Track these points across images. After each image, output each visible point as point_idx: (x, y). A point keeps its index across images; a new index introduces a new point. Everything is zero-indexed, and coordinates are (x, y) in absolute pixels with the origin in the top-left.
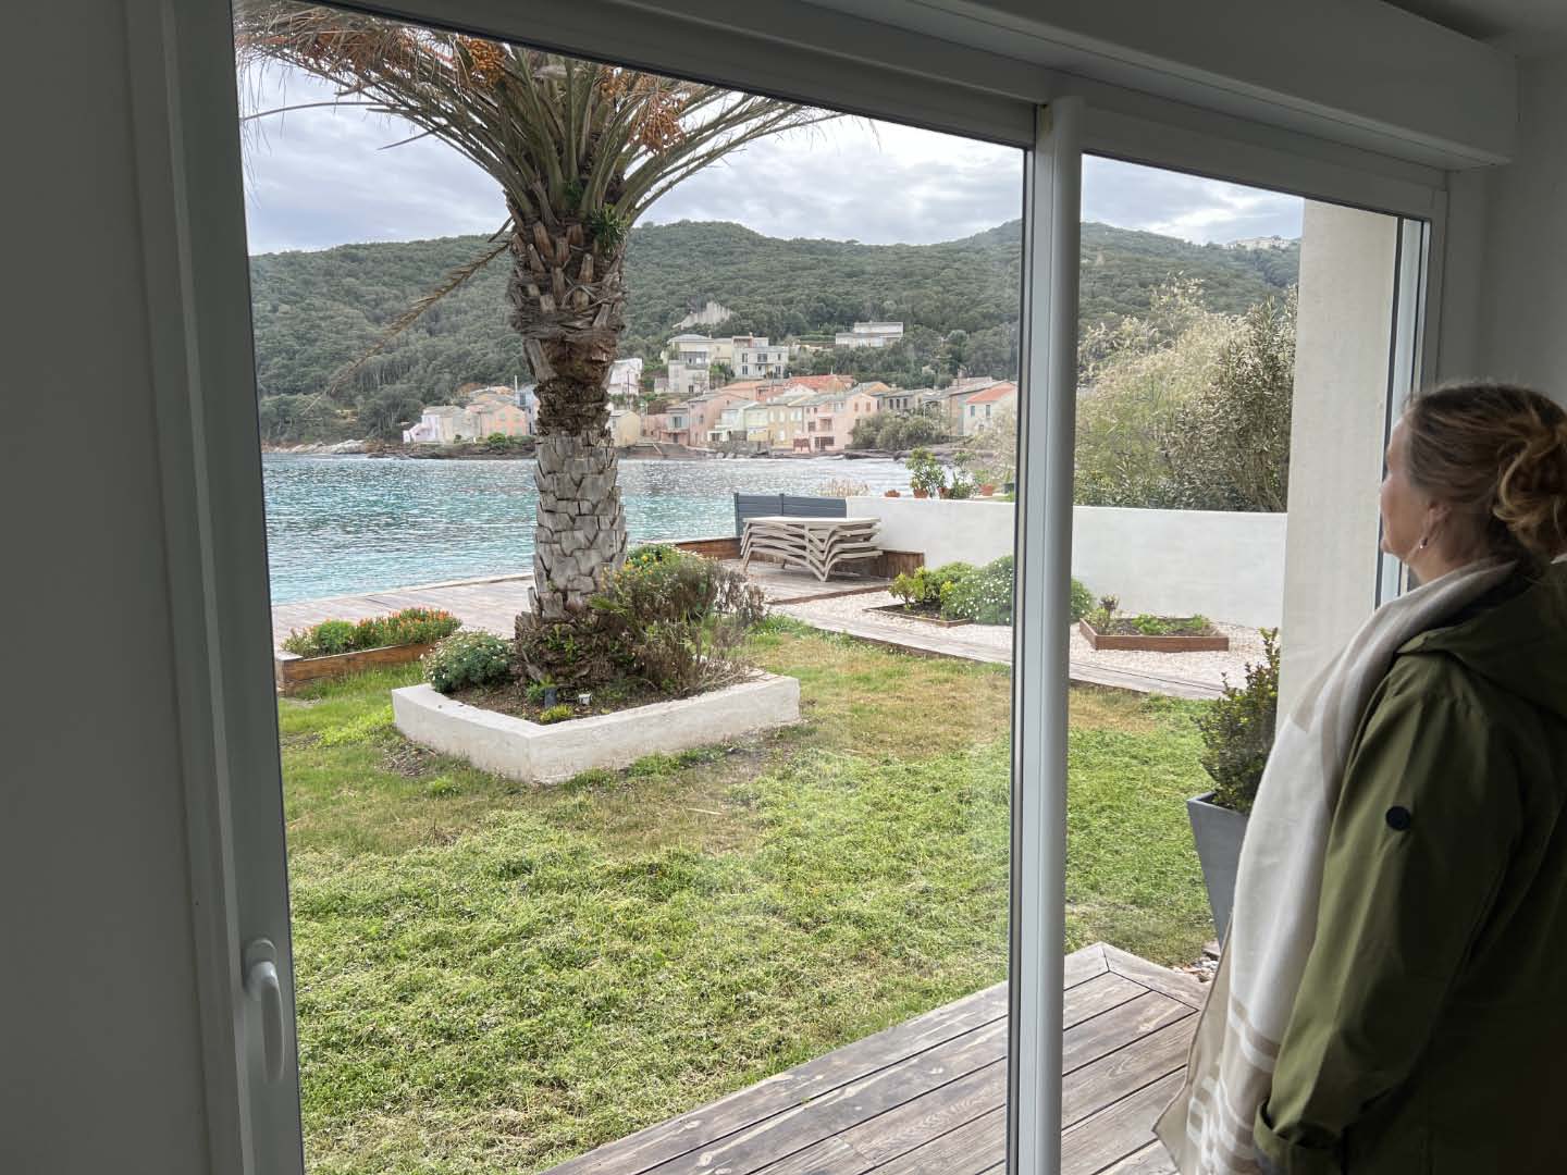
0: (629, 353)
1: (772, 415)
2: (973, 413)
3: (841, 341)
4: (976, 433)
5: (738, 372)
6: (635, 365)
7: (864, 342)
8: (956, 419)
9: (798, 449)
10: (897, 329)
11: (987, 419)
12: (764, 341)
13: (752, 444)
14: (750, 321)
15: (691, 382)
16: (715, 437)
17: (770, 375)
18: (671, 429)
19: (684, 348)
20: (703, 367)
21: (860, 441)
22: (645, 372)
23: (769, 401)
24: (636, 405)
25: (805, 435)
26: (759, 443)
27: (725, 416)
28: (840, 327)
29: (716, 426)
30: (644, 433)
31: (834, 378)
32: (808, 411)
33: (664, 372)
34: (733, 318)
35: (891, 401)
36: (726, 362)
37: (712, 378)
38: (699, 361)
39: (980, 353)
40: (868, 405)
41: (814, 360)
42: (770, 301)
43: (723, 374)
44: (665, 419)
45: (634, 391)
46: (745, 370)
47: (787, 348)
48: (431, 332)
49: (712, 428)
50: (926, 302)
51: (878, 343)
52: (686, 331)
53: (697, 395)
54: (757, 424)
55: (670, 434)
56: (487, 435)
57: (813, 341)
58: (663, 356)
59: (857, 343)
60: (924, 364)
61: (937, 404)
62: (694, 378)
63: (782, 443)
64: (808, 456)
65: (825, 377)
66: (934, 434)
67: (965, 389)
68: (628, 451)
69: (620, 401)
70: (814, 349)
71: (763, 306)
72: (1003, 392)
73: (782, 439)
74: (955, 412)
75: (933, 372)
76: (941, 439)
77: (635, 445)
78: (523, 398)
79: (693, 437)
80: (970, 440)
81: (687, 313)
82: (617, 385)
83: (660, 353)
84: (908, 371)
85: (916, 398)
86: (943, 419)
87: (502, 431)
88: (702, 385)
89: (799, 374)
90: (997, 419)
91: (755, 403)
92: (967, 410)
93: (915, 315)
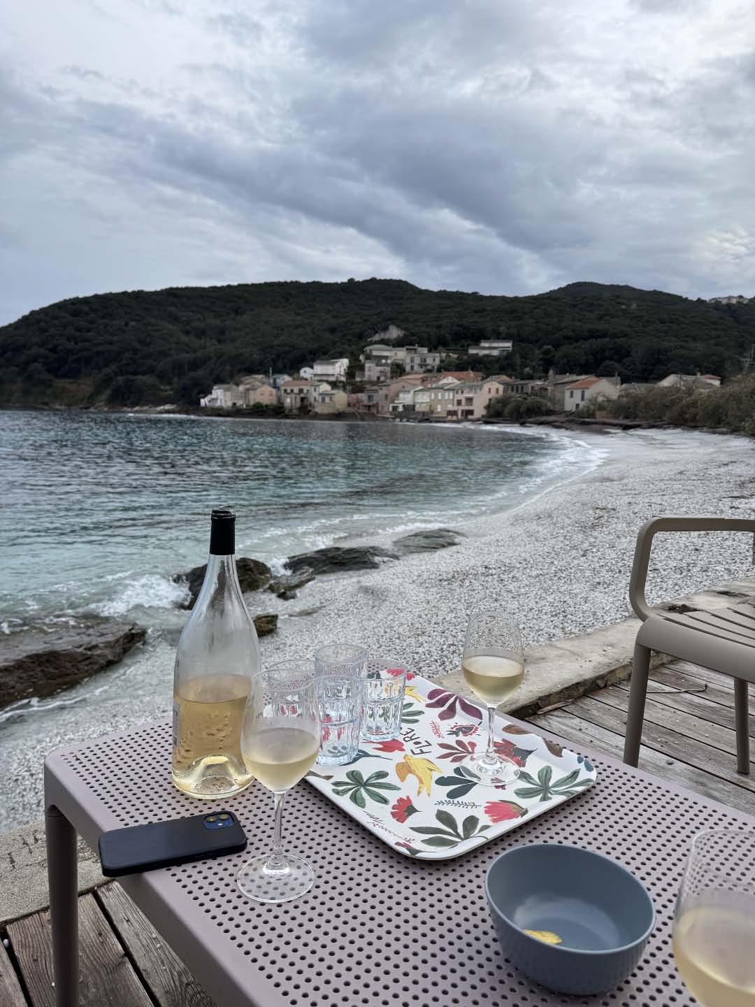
0: (341, 356)
1: (433, 395)
2: (572, 396)
3: (472, 351)
4: (574, 409)
5: (408, 368)
6: (344, 363)
7: (486, 352)
8: (559, 401)
9: (450, 418)
10: (508, 345)
11: (583, 399)
12: (425, 350)
13: (418, 413)
14: (415, 338)
15: (378, 374)
16: (395, 408)
17: (429, 371)
18: (366, 402)
19: (375, 353)
20: (386, 365)
21: (492, 411)
22: (349, 368)
23: (429, 386)
24: (344, 390)
25: (455, 408)
26: (423, 413)
27: (401, 395)
28: (470, 343)
29: (396, 402)
30: (349, 405)
31: (471, 374)
32: (457, 393)
33: (362, 368)
34: (405, 336)
35: (513, 388)
36: (401, 362)
37: (392, 372)
38: (384, 361)
39: (565, 360)
40: (497, 390)
41: (457, 362)
42: (428, 326)
43: (398, 370)
44: (363, 397)
45: (343, 379)
46: (412, 367)
47: (438, 355)
48: (220, 341)
49: (393, 402)
50: (527, 328)
51: (495, 353)
52: (376, 343)
53: (383, 382)
54: (423, 400)
55: (365, 406)
56: (252, 403)
57: (454, 351)
58: (362, 357)
59: (482, 353)
60: (526, 367)
61: (546, 389)
62: (381, 372)
63: (439, 413)
64: (458, 422)
65: (465, 373)
66: (544, 409)
67: (565, 381)
68: (338, 416)
69: (334, 385)
70: (456, 356)
71: (423, 329)
72: (594, 382)
73: (439, 410)
74: (558, 395)
75: (531, 372)
76: (550, 412)
77: (343, 413)
78: (275, 380)
79: (380, 408)
80: (572, 413)
81: (376, 332)
82: (333, 375)
83: (359, 355)
84: (515, 371)
85: (530, 386)
86: (550, 400)
87: (262, 401)
88: (385, 376)
89: (447, 370)
90: (590, 400)
91: (421, 388)
92: (568, 394)
93: (518, 335)
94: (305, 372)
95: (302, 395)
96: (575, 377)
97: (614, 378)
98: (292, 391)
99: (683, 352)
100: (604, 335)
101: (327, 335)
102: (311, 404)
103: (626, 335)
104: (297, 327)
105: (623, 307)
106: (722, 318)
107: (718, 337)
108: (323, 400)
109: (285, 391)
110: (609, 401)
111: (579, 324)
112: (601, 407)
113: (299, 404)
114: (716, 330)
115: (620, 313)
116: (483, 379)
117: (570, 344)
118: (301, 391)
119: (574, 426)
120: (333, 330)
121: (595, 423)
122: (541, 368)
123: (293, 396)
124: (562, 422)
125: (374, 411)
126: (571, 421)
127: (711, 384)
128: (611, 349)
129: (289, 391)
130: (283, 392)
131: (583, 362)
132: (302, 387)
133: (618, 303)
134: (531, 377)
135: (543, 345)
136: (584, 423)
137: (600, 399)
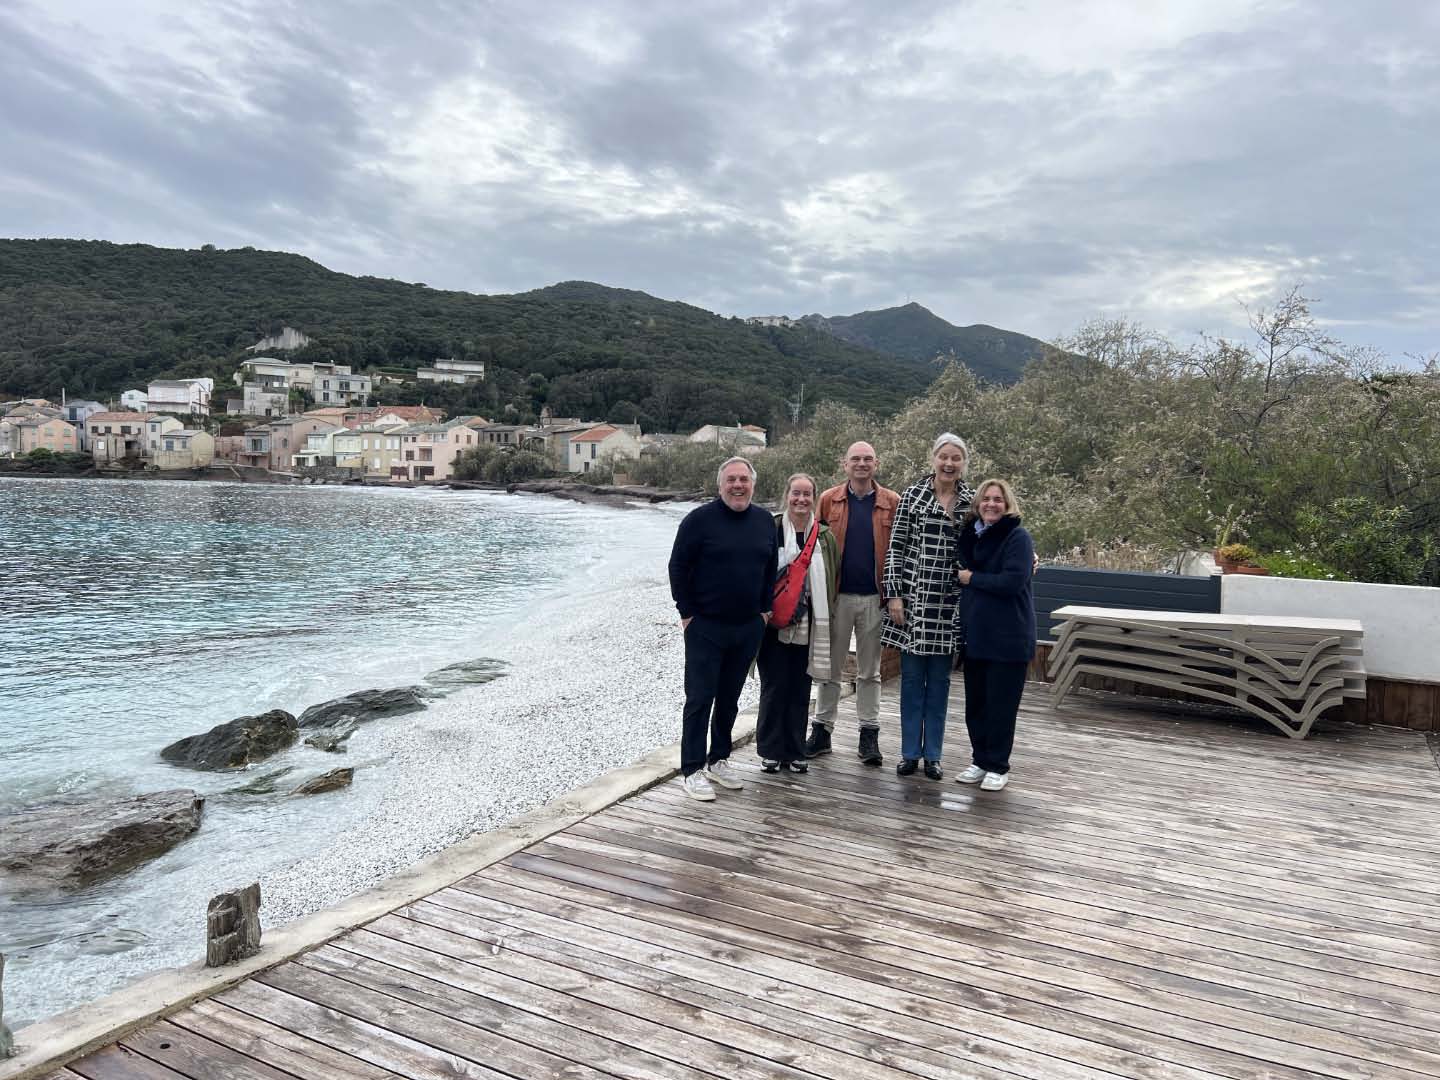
0: (198, 372)
1: (366, 442)
2: (578, 451)
3: (422, 375)
4: (583, 471)
5: (319, 397)
6: (206, 384)
7: (445, 377)
8: (561, 456)
9: (395, 478)
10: (481, 368)
11: (593, 457)
12: (347, 370)
13: (342, 469)
14: (330, 350)
15: (268, 405)
16: (301, 461)
17: (357, 403)
18: (249, 451)
19: (260, 371)
20: (281, 390)
21: (463, 471)
22: (215, 393)
23: (359, 427)
24: (207, 427)
25: (404, 463)
26: (351, 470)
27: (311, 441)
28: (420, 362)
29: (302, 451)
30: (217, 455)
31: (425, 410)
32: (406, 440)
33: (238, 394)
34: (312, 345)
35: (492, 436)
36: (306, 387)
37: (292, 403)
38: (276, 384)
39: (563, 397)
40: (469, 438)
41: (401, 391)
42: (348, 332)
43: (303, 400)
44: (243, 442)
45: (205, 411)
46: (326, 396)
47: (367, 378)
49: (297, 451)
50: (505, 345)
51: (460, 379)
52: (261, 354)
53: (275, 418)
54: (349, 450)
55: (248, 457)
56: (28, 450)
57: (395, 373)
58: (237, 377)
59: (439, 378)
60: (508, 402)
61: (542, 440)
62: (272, 401)
63: (377, 470)
64: (409, 485)
65: (414, 408)
66: (540, 469)
67: (567, 428)
68: (200, 473)
69: (188, 420)
70: (400, 381)
71: (342, 336)
72: (607, 433)
73: (377, 466)
74: (559, 449)
75: (516, 410)
76: (549, 474)
77: (208, 467)
78: (73, 412)
79: (275, 462)
80: (579, 476)
81: (259, 338)
82: (186, 404)
83: (232, 374)
84: (492, 408)
85: (517, 434)
86: (549, 455)
87: (47, 447)
88: (280, 409)
89: (386, 403)
90: (604, 458)
91: (345, 429)
92: (572, 448)
93: (494, 356)
94: (131, 397)
95: (128, 437)
96: (578, 424)
97: (632, 427)
98: (108, 430)
99: (718, 392)
100: (614, 364)
101: (169, 337)
102: (145, 453)
103: (643, 366)
104: (109, 319)
105: (638, 323)
106: (764, 347)
107: (760, 372)
108: (170, 447)
109: (95, 429)
110: (629, 460)
111: (577, 343)
112: (619, 469)
113: (122, 452)
114: (756, 361)
115: (634, 332)
116: (444, 420)
117: (570, 373)
118: (126, 430)
119: (585, 495)
120: (178, 328)
121: (614, 492)
122: (529, 406)
123: (111, 439)
124: (568, 490)
125: (263, 465)
126: (582, 489)
127: (754, 439)
128: (625, 385)
129: (102, 430)
130: (89, 430)
131: (588, 400)
132: (127, 424)
133: (631, 317)
134: (516, 421)
135: (529, 372)
136: (598, 492)
137: (617, 457)
